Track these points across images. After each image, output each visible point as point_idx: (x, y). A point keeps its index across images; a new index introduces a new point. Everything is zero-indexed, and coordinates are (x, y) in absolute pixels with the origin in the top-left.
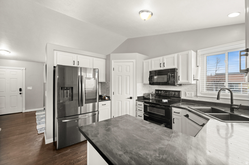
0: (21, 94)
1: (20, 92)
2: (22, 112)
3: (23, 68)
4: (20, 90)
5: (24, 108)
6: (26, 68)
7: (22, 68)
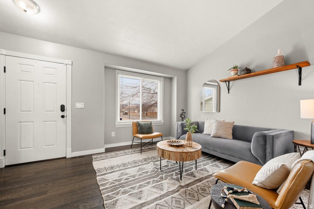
0: (63, 117)
1: (62, 114)
2: (65, 158)
3: (67, 60)
4: (63, 108)
5: (69, 149)
6: (72, 62)
7: (67, 62)
